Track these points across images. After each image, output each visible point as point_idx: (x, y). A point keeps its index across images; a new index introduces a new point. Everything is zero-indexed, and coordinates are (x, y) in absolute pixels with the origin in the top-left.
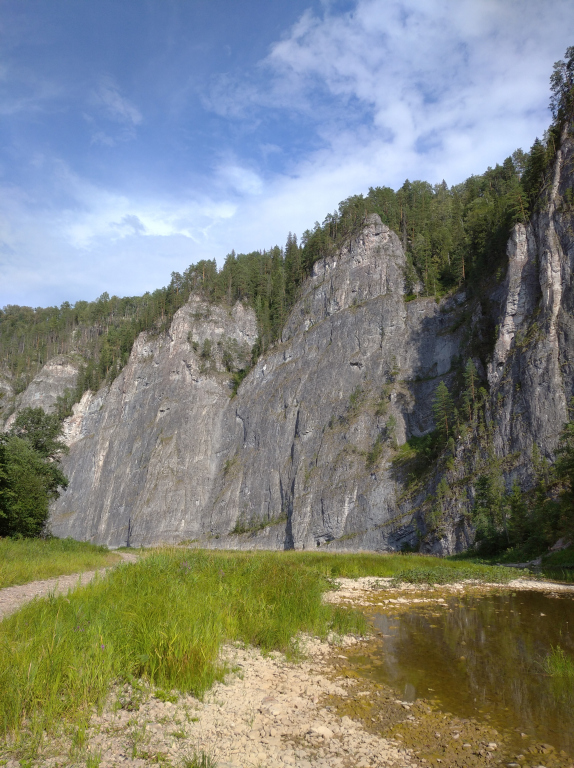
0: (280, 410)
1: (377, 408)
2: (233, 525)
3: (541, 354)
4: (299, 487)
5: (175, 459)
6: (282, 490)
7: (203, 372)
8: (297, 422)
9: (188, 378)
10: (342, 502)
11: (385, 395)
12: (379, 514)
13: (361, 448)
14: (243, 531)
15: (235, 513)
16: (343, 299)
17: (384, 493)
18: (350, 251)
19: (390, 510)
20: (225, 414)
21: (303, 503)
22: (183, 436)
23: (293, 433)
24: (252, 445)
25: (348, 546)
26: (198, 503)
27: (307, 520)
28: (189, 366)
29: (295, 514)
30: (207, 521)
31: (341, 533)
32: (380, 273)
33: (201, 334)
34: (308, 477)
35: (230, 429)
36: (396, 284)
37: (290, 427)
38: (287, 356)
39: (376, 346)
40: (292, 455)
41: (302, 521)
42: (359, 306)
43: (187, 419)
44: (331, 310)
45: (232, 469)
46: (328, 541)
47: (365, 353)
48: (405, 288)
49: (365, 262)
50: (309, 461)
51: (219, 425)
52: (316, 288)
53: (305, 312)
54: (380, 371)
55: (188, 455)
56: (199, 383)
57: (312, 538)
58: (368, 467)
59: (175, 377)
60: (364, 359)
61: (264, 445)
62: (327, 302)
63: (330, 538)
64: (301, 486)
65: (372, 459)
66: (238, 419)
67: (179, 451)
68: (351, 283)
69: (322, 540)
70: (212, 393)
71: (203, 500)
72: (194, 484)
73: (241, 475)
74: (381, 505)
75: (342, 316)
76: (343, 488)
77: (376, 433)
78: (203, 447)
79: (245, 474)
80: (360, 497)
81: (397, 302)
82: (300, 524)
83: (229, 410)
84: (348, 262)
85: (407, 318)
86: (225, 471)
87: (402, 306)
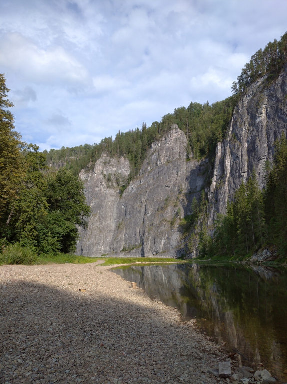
0: (139, 204)
1: (175, 204)
2: (122, 248)
3: (223, 191)
4: (146, 234)
5: (99, 223)
6: (140, 235)
7: (108, 187)
8: (146, 209)
9: (103, 190)
10: (162, 240)
11: (178, 199)
12: (174, 244)
13: (169, 219)
14: (126, 251)
15: (123, 244)
16: (163, 160)
17: (176, 236)
18: (166, 139)
19: (178, 242)
20: (118, 205)
21: (148, 240)
22: (102, 214)
23: (144, 213)
24: (129, 217)
25: (164, 256)
26: (108, 240)
27: (149, 246)
28: (103, 185)
29: (145, 244)
30: (112, 247)
31: (161, 251)
32: (177, 149)
33: (107, 171)
34: (150, 230)
35: (120, 211)
36: (183, 154)
37: (143, 211)
38: (142, 181)
39: (175, 179)
40: (144, 222)
41: (147, 247)
42: (169, 163)
43: (103, 206)
44: (159, 163)
45: (121, 227)
46: (157, 254)
47: (171, 182)
48: (187, 156)
49: (172, 145)
50: (150, 224)
51: (116, 209)
52: (153, 154)
53: (148, 164)
54: (176, 190)
55: (104, 221)
56: (107, 192)
57: (151, 253)
58: (171, 227)
59: (97, 189)
60: (171, 184)
61: (133, 217)
62: (157, 160)
63: (157, 253)
64: (147, 234)
65: (172, 224)
66: (123, 207)
67: (100, 220)
68: (166, 153)
69: (155, 253)
70: (113, 196)
71: (110, 239)
72: (107, 232)
73: (125, 229)
74: (175, 241)
75: (162, 167)
76: (162, 234)
77: (174, 214)
78: (110, 218)
79: (126, 229)
80: (168, 238)
81: (183, 162)
82: (147, 248)
83: (119, 203)
84: (165, 144)
85: (187, 168)
86: (118, 227)
87: (185, 164)
